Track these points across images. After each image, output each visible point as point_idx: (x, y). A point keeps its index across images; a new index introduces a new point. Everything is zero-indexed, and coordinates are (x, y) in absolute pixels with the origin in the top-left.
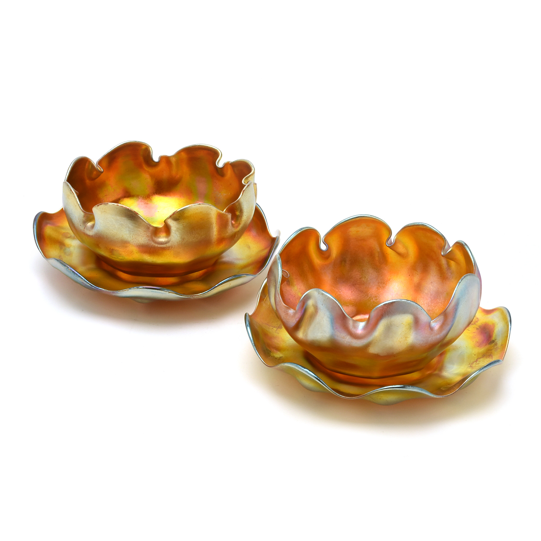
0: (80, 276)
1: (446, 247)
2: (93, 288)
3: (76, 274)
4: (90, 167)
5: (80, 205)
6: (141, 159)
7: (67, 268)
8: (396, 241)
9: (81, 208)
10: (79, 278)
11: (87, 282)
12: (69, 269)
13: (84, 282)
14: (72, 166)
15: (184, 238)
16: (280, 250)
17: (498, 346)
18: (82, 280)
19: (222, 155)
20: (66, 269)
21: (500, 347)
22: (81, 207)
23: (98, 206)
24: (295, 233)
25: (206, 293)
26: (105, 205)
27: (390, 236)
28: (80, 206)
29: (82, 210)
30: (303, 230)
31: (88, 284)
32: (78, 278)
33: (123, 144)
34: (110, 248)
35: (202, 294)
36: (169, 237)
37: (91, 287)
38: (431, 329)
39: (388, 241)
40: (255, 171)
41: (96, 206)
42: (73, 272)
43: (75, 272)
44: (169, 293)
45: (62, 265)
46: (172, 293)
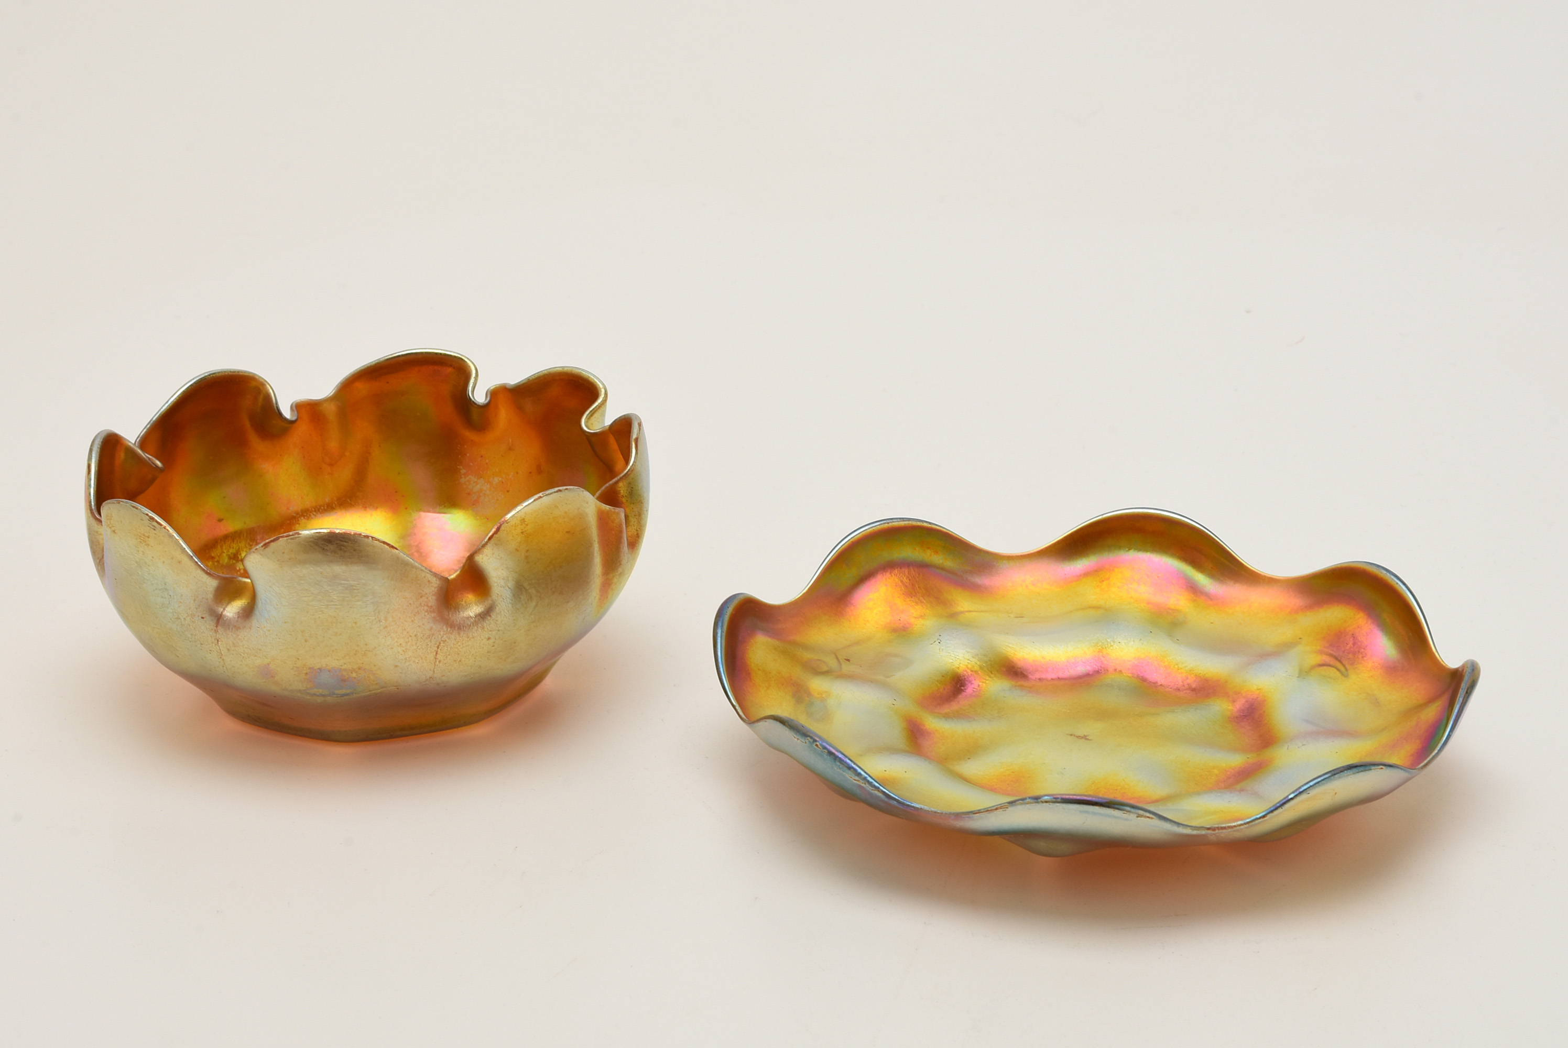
0: (853, 768)
2: (895, 803)
3: (840, 758)
5: (194, 558)
7: (811, 741)
10: (850, 772)
11: (875, 786)
12: (817, 745)
13: (863, 785)
18: (857, 778)
23: (266, 545)
31: (876, 792)
32: (844, 773)
37: (886, 800)
42: (830, 753)
43: (837, 753)
44: (1137, 817)
45: (796, 734)
46: (1148, 819)
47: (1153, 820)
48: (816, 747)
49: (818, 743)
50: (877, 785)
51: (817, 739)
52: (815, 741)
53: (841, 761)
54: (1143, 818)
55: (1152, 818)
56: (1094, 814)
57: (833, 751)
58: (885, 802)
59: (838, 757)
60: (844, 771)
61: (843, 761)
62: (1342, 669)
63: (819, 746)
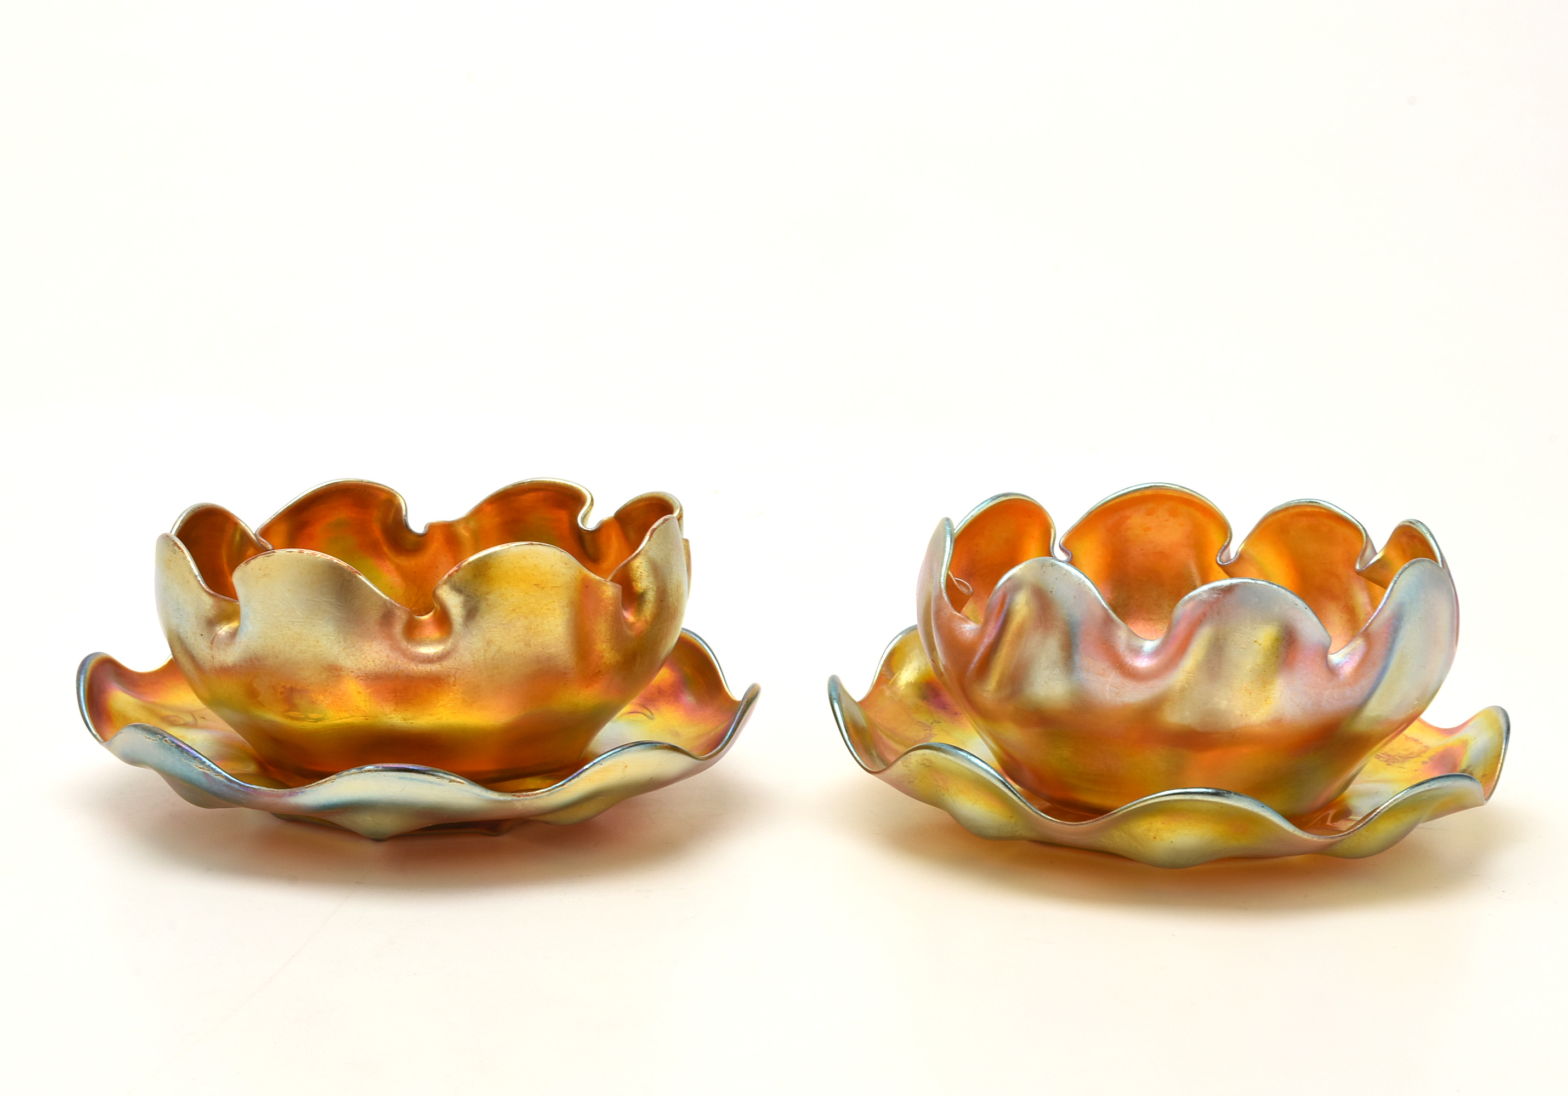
0: (197, 757)
1: (1368, 552)
2: (236, 786)
3: (187, 750)
4: (238, 537)
5: (198, 577)
6: (377, 532)
7: (161, 737)
8: (1241, 557)
9: (201, 584)
10: (195, 761)
11: (218, 772)
12: (166, 741)
13: (207, 772)
14: (186, 518)
15: (492, 641)
18: (202, 766)
19: (592, 500)
20: (158, 741)
22: (201, 582)
23: (247, 563)
25: (557, 787)
26: (268, 557)
27: (1227, 541)
28: (200, 579)
29: (205, 588)
31: (220, 778)
32: (190, 763)
33: (326, 485)
34: (284, 687)
35: (547, 791)
36: (449, 638)
37: (229, 783)
38: (1332, 671)
39: (1222, 554)
40: (682, 513)
41: (241, 564)
42: (178, 746)
43: (183, 746)
44: (450, 782)
45: (147, 734)
46: (459, 784)
47: (464, 785)
48: (165, 743)
49: (166, 739)
50: (220, 770)
51: (166, 735)
52: (164, 737)
53: (187, 752)
54: (454, 783)
55: (463, 783)
56: (412, 779)
57: (181, 744)
58: (228, 786)
59: (184, 749)
60: (190, 761)
61: (189, 752)
62: (649, 714)
63: (168, 741)
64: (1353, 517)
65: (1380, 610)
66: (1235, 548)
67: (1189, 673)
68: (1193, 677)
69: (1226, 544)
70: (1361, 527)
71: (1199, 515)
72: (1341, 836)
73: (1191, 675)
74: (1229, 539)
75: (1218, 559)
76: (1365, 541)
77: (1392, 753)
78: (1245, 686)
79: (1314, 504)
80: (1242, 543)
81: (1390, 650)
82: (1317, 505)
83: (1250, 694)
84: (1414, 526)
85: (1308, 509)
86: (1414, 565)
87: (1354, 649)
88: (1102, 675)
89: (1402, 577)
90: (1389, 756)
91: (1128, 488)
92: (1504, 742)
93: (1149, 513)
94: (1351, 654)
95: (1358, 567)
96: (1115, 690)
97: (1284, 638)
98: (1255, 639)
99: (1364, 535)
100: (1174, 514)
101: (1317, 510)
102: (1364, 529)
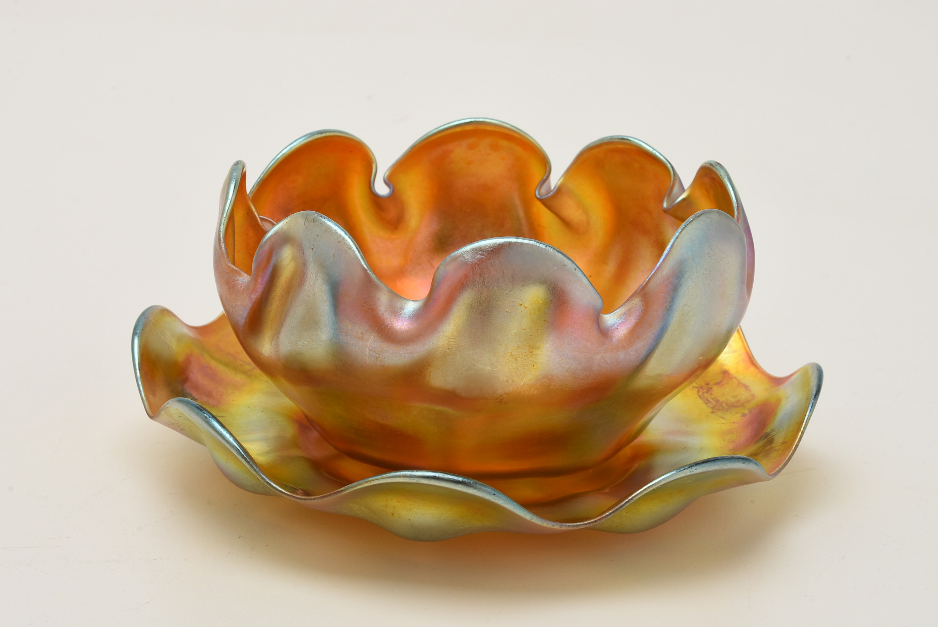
1: (676, 189)
8: (559, 190)
16: (263, 172)
17: (773, 445)
21: (778, 448)
24: (306, 137)
27: (546, 175)
30: (327, 134)
38: (605, 333)
39: (541, 187)
64: (661, 155)
65: (658, 268)
66: (555, 179)
67: (450, 338)
68: (455, 342)
69: (545, 178)
70: (669, 165)
71: (519, 151)
72: (586, 524)
73: (452, 340)
74: (547, 173)
75: (537, 192)
76: (672, 179)
77: (721, 399)
78: (510, 351)
79: (625, 141)
80: (561, 177)
81: (669, 310)
82: (628, 142)
83: (516, 359)
84: (714, 169)
85: (620, 146)
86: (699, 218)
87: (630, 309)
88: (361, 338)
89: (685, 231)
90: (717, 401)
91: (449, 123)
92: (810, 408)
93: (471, 147)
94: (627, 314)
95: (665, 205)
96: (374, 354)
97: (551, 301)
98: (521, 302)
99: (672, 173)
100: (495, 148)
101: (628, 147)
102: (672, 167)
